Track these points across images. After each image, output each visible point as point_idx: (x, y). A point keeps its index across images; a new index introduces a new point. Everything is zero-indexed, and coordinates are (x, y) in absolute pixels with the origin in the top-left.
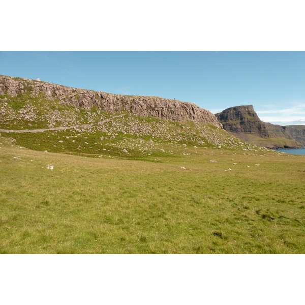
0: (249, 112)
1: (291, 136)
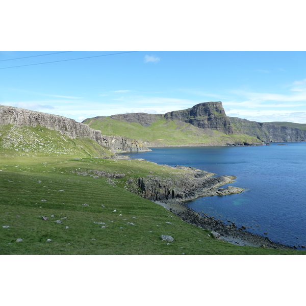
0: (216, 108)
1: (267, 133)
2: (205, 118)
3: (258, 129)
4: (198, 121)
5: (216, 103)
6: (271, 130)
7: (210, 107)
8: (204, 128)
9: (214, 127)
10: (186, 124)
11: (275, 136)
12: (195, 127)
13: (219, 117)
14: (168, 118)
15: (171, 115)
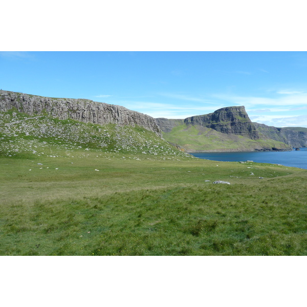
0: (240, 113)
1: (286, 138)
2: (228, 123)
3: (276, 134)
4: (221, 126)
5: (239, 108)
6: (289, 135)
7: (234, 112)
8: (227, 133)
9: (238, 132)
10: (208, 129)
11: (293, 141)
12: (218, 132)
13: (243, 122)
14: (188, 123)
15: (191, 121)
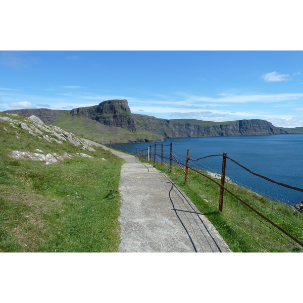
0: (122, 106)
2: (110, 115)
3: (165, 126)
4: (104, 118)
5: (121, 101)
6: (177, 127)
7: (116, 105)
8: (109, 125)
9: (119, 124)
10: (93, 121)
11: (180, 132)
12: (101, 124)
13: (124, 115)
14: (74, 114)
15: (78, 112)
